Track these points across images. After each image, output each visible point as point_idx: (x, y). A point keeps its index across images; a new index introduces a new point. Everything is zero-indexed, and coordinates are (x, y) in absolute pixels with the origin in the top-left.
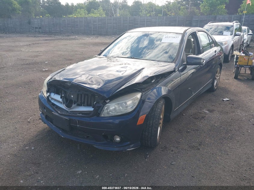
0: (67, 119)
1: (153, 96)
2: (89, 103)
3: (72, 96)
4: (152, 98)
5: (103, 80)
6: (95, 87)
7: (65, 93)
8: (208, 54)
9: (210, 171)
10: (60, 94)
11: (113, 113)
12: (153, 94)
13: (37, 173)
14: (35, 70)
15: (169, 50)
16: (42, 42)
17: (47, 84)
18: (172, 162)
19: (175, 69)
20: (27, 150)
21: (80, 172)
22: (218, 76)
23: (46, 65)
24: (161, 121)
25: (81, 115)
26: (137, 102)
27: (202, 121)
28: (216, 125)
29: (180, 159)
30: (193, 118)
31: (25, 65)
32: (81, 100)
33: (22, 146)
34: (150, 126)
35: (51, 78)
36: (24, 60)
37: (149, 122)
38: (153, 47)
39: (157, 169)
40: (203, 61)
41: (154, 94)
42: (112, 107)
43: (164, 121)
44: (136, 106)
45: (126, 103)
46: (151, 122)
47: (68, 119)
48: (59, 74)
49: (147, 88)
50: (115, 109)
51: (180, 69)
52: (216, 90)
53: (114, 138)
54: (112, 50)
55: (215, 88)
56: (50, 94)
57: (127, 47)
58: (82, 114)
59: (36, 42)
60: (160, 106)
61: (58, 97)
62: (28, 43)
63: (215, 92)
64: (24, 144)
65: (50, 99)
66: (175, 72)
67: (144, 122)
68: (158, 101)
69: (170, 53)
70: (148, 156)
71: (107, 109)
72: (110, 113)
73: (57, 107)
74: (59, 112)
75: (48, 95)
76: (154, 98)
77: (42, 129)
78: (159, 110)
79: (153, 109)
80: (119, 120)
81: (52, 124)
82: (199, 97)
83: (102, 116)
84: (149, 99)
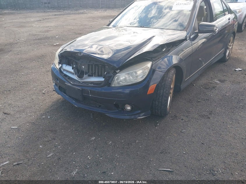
0: (79, 89)
1: (164, 65)
2: (100, 73)
3: (83, 67)
4: (163, 67)
5: (112, 50)
6: (105, 57)
7: (76, 64)
8: (221, 22)
9: (220, 138)
10: (72, 65)
11: (123, 83)
12: (163, 63)
13: (54, 139)
14: (46, 45)
15: (179, 19)
16: (52, 17)
17: (59, 55)
18: (182, 130)
19: (186, 36)
20: (44, 118)
21: (93, 138)
22: (230, 45)
23: (57, 39)
24: (172, 91)
25: (92, 85)
26: (147, 72)
27: (213, 91)
28: (227, 95)
29: (190, 127)
30: (204, 88)
31: (37, 40)
32: (92, 71)
33: (39, 115)
34: (160, 95)
35: (62, 50)
36: (36, 35)
37: (159, 91)
38: (161, 16)
39: (167, 137)
40: (216, 29)
41: (165, 63)
42: (122, 77)
43: (174, 91)
44: (146, 76)
45: (136, 73)
46: (162, 92)
47: (81, 89)
48: (69, 46)
49: (158, 57)
50: (125, 79)
51: (191, 37)
52: (228, 60)
53: (125, 106)
54: (120, 22)
55: (227, 58)
56: (62, 65)
57: (134, 18)
58: (94, 84)
59: (46, 18)
60: (171, 75)
61: (69, 68)
62: (38, 19)
63: (227, 63)
64: (41, 114)
65: (62, 70)
66: (187, 40)
67: (154, 92)
68: (168, 71)
69: (180, 21)
70: (158, 124)
71: (118, 79)
72: (121, 83)
73: (70, 78)
74: (71, 82)
75: (60, 67)
76: (165, 68)
77: (56, 100)
78: (170, 80)
79: (163, 79)
80: (129, 89)
81: (65, 94)
82: (210, 67)
83: (113, 86)
84: (160, 68)
